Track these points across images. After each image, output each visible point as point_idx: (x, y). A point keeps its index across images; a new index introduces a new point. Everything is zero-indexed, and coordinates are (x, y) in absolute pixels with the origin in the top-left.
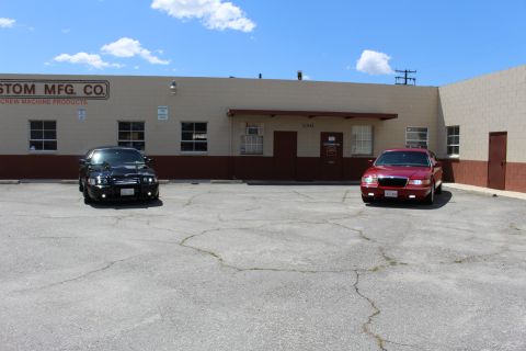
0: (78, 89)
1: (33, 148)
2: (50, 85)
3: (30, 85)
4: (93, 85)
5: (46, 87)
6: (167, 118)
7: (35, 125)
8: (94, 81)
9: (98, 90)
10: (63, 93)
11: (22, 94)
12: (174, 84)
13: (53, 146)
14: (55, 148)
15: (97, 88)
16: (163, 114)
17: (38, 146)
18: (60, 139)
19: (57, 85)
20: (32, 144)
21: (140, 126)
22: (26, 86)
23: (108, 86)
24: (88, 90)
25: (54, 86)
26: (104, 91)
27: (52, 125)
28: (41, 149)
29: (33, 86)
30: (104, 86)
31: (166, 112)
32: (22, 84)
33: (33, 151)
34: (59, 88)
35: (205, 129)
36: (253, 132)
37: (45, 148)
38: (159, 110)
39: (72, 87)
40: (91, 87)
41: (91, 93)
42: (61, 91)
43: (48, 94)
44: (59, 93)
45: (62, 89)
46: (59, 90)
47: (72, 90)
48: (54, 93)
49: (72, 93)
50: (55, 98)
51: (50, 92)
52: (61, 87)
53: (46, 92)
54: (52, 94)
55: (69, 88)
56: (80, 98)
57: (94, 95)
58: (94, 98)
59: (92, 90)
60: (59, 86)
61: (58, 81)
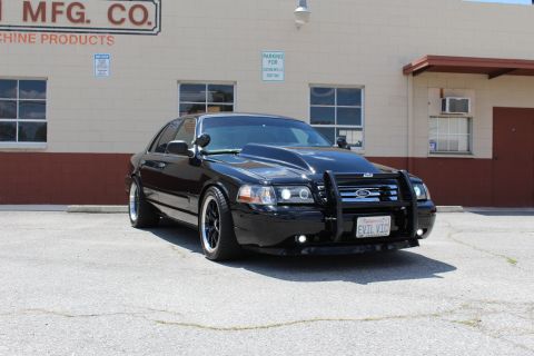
2: (35, 3)
4: (127, 5)
5: (27, 5)
6: (281, 77)
9: (138, 16)
10: (62, 21)
13: (40, 134)
14: (44, 139)
15: (136, 11)
16: (274, 69)
18: (52, 118)
21: (224, 93)
24: (117, 14)
25: (43, 6)
26: (151, 18)
28: (12, 138)
30: (150, 7)
31: (280, 64)
35: (358, 101)
36: (459, 107)
37: (22, 138)
38: (265, 60)
39: (82, 7)
40: (123, 8)
41: (123, 20)
42: (58, 17)
43: (30, 22)
44: (54, 20)
45: (61, 12)
46: (55, 13)
47: (82, 14)
48: (44, 19)
49: (82, 20)
50: (45, 30)
51: (34, 19)
52: (59, 8)
53: (25, 19)
54: (39, 22)
55: (75, 9)
56: (98, 31)
57: (128, 24)
58: (128, 32)
59: (125, 15)
60: (56, 5)
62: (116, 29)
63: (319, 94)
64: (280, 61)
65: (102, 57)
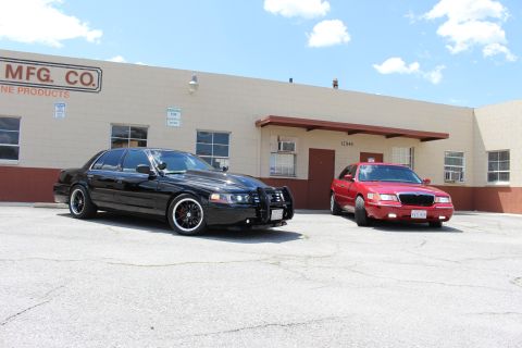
2: (15, 67)
4: (80, 72)
5: (9, 68)
6: (179, 124)
8: (81, 67)
9: (87, 79)
10: (34, 79)
12: (195, 79)
14: (17, 158)
15: (85, 77)
18: (23, 145)
19: (25, 67)
25: (20, 69)
26: (95, 82)
30: (95, 75)
35: (227, 142)
36: (288, 148)
38: (169, 113)
39: (48, 71)
40: (76, 74)
41: (76, 82)
42: (31, 76)
43: (10, 79)
44: (28, 78)
45: (33, 74)
46: (29, 74)
47: (48, 76)
48: (21, 78)
49: (47, 80)
50: (21, 84)
51: (14, 77)
52: (32, 71)
53: (7, 76)
54: (17, 80)
55: (43, 72)
56: (58, 88)
57: (79, 85)
58: (79, 90)
59: (78, 78)
60: (29, 69)
61: (27, 62)
62: (71, 87)
63: (203, 137)
64: (179, 114)
65: (60, 106)
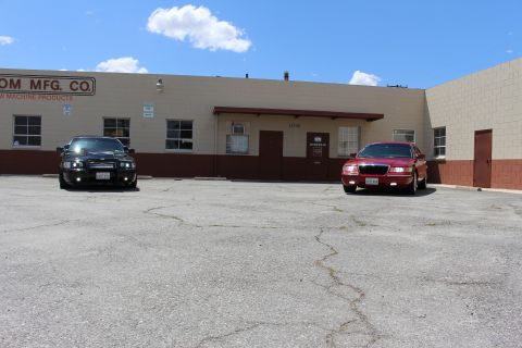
0: (65, 85)
1: (17, 143)
2: (36, 81)
3: (15, 80)
4: (80, 82)
5: (32, 82)
6: (152, 115)
7: (19, 120)
8: (80, 78)
9: (84, 86)
10: (49, 89)
11: (8, 88)
12: (160, 81)
13: (37, 141)
14: (39, 144)
16: (148, 112)
17: (22, 141)
18: (43, 135)
19: (42, 80)
20: (16, 139)
21: (125, 123)
22: (12, 81)
23: (94, 83)
24: (74, 86)
25: (39, 82)
26: (91, 87)
27: (37, 120)
28: (25, 144)
29: (19, 81)
31: (152, 109)
32: (8, 79)
33: (17, 146)
34: (45, 83)
35: (191, 127)
36: (239, 131)
37: (30, 144)
38: (144, 108)
39: (58, 82)
40: (77, 83)
41: (77, 89)
42: (47, 87)
43: (33, 90)
44: (45, 88)
45: (48, 85)
46: (45, 85)
47: (58, 86)
48: (40, 88)
49: (58, 88)
50: (40, 93)
51: (36, 88)
53: (31, 88)
54: (38, 90)
55: (55, 84)
56: (65, 94)
57: (79, 91)
58: (80, 94)
59: (78, 86)
60: (45, 82)
61: (44, 77)
62: (74, 92)
63: (172, 124)
